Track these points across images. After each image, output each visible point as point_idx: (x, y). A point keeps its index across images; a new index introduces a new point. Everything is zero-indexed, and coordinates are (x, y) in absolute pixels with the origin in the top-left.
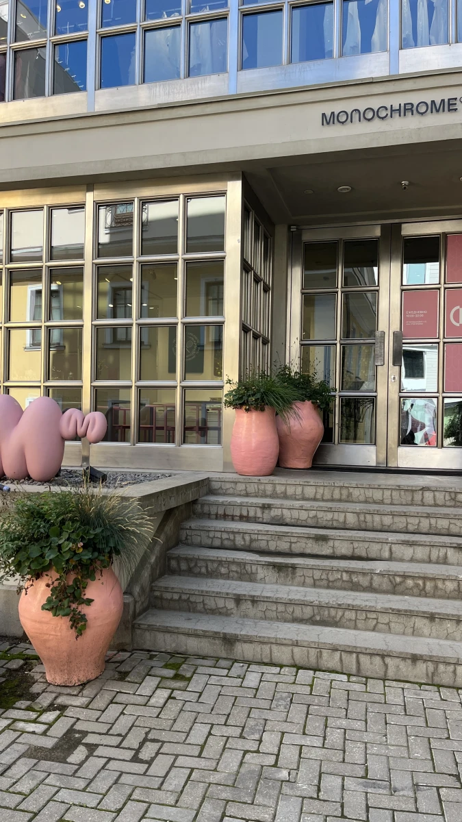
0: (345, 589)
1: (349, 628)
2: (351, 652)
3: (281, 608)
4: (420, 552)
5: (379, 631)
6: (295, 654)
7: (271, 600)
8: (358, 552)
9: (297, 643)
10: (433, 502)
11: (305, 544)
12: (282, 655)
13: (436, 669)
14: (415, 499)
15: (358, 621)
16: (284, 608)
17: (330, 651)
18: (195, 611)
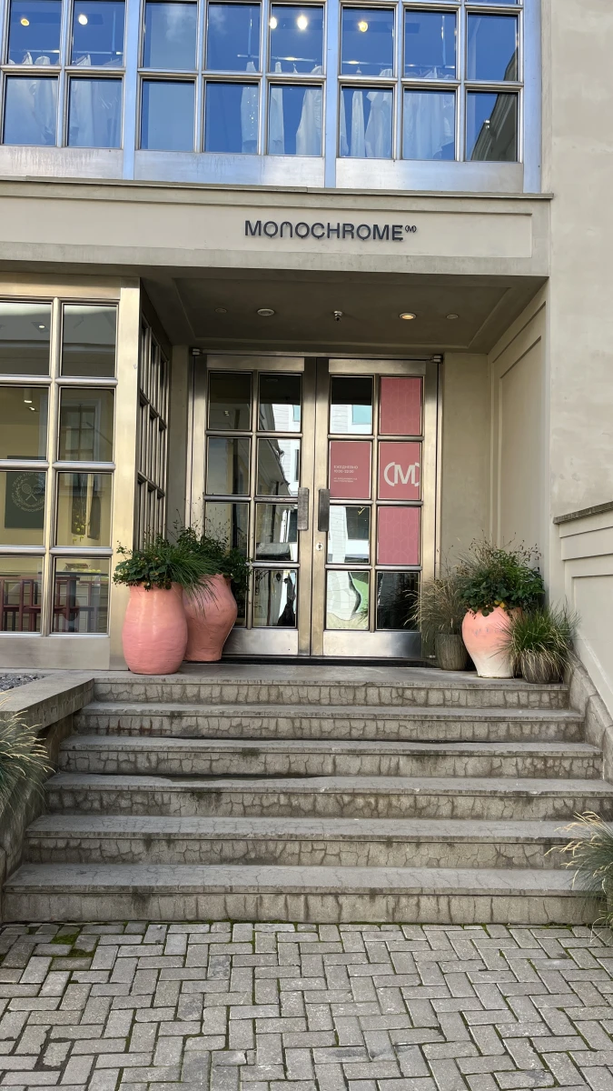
0: (282, 815)
1: (291, 864)
2: (298, 895)
3: (206, 846)
4: (369, 763)
5: (328, 865)
6: (228, 904)
7: (193, 838)
8: (295, 768)
9: (231, 890)
10: (378, 701)
11: (229, 762)
12: (212, 907)
13: (397, 903)
14: (357, 697)
15: (302, 854)
16: (209, 846)
17: (273, 895)
18: (88, 861)
